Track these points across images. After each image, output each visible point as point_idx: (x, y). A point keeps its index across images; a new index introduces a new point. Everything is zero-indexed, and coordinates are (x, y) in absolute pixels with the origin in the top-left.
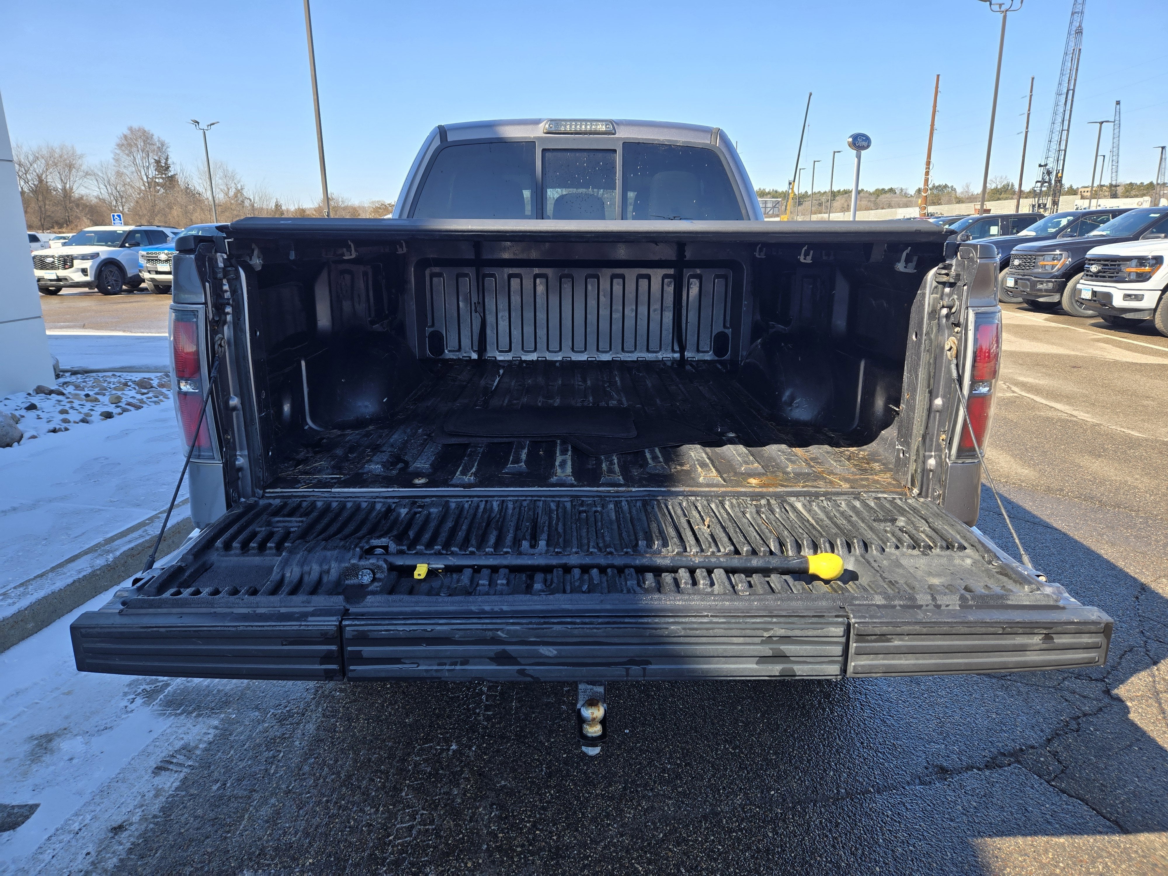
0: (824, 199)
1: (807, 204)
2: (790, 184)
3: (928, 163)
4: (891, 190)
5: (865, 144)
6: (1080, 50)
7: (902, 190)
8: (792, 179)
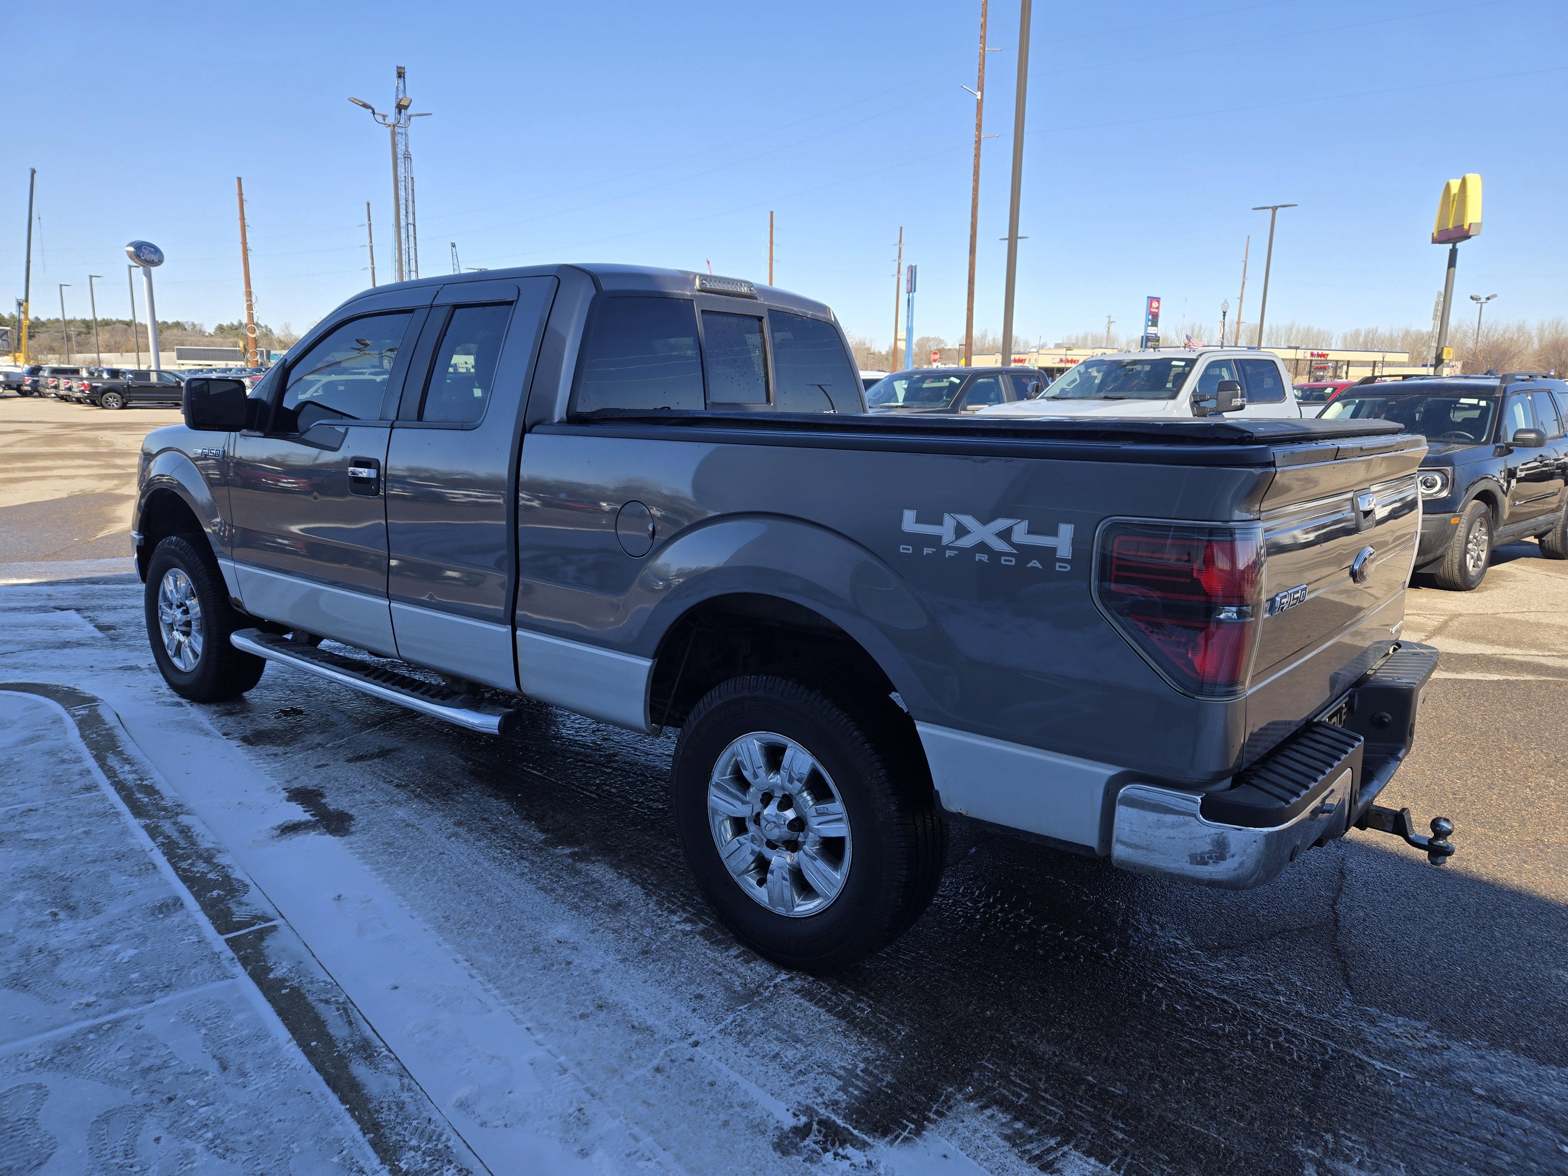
0: (72, 330)
1: (43, 338)
2: (20, 304)
3: (249, 294)
4: (178, 325)
5: (155, 258)
6: (412, 178)
7: (194, 325)
8: (22, 296)
